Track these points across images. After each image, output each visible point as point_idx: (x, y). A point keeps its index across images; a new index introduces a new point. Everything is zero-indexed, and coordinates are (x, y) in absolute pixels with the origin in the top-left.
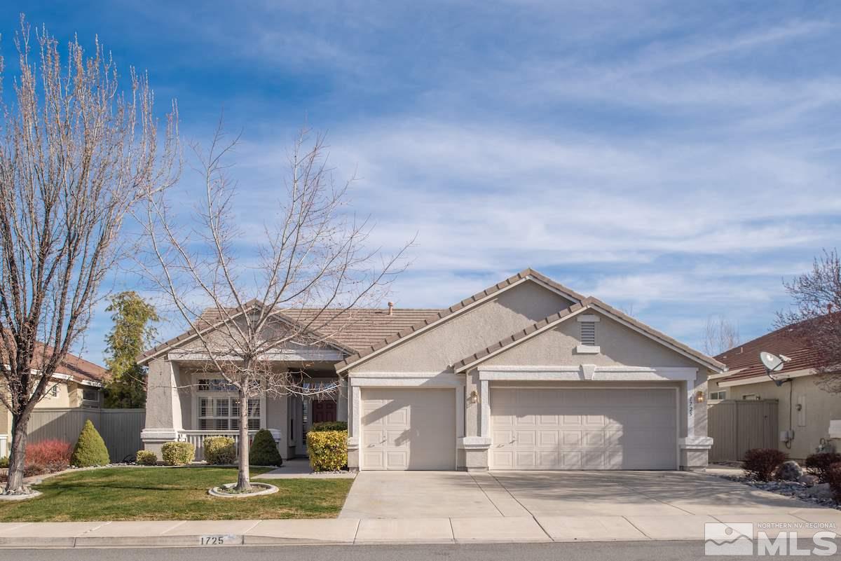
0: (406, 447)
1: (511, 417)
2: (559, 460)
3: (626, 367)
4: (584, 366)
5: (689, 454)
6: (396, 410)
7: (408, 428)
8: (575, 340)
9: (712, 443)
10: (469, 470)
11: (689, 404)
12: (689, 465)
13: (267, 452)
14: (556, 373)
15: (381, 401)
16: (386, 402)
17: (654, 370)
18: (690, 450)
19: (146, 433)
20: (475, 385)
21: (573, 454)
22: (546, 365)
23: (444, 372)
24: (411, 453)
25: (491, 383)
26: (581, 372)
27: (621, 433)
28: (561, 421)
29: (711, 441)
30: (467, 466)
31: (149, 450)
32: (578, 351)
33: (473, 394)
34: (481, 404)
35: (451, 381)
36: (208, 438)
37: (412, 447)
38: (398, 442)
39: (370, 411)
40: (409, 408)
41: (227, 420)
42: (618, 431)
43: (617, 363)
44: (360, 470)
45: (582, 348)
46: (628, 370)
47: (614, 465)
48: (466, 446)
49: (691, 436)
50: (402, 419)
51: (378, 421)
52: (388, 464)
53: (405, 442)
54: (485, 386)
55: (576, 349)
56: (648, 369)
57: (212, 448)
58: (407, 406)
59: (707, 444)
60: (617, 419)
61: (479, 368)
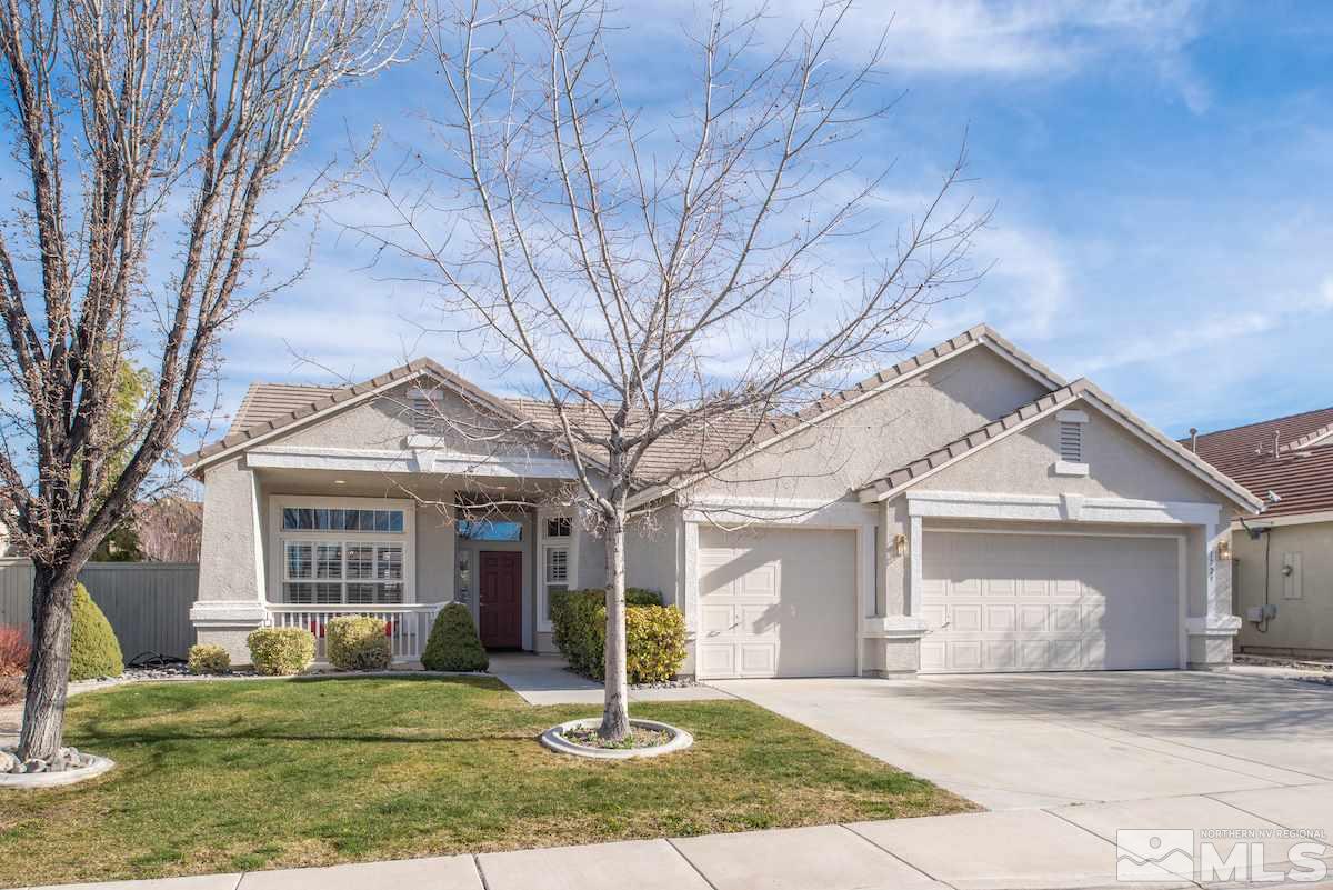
0: (772, 636)
1: (944, 582)
2: (1010, 656)
3: (1126, 500)
4: (1067, 495)
5: (1208, 642)
6: (757, 567)
7: (776, 600)
8: (1051, 452)
9: (1240, 626)
10: (890, 676)
11: (1209, 562)
12: (1208, 661)
13: (466, 645)
14: (1025, 507)
15: (731, 550)
16: (740, 552)
17: (1163, 506)
18: (1210, 637)
19: (200, 610)
20: (900, 524)
21: (1032, 644)
22: (1009, 492)
23: (842, 500)
24: (781, 645)
25: (927, 521)
26: (1062, 507)
27: (1102, 610)
28: (1019, 589)
29: (1238, 623)
30: (888, 669)
31: (206, 643)
32: (1058, 471)
33: (899, 541)
34: (910, 558)
35: (854, 517)
36: (335, 619)
37: (783, 637)
38: (758, 628)
39: (713, 569)
40: (778, 563)
41: (338, 586)
42: (1097, 606)
43: (1111, 493)
44: (697, 678)
45: (1063, 467)
46: (1128, 505)
47: (1091, 663)
48: (889, 632)
49: (1211, 615)
50: (765, 584)
51: (724, 587)
52: (744, 668)
53: (772, 625)
54: (917, 526)
55: (1054, 465)
56: (1154, 504)
57: (350, 639)
58: (775, 560)
59: (1232, 626)
60: (1097, 587)
61: (910, 494)
